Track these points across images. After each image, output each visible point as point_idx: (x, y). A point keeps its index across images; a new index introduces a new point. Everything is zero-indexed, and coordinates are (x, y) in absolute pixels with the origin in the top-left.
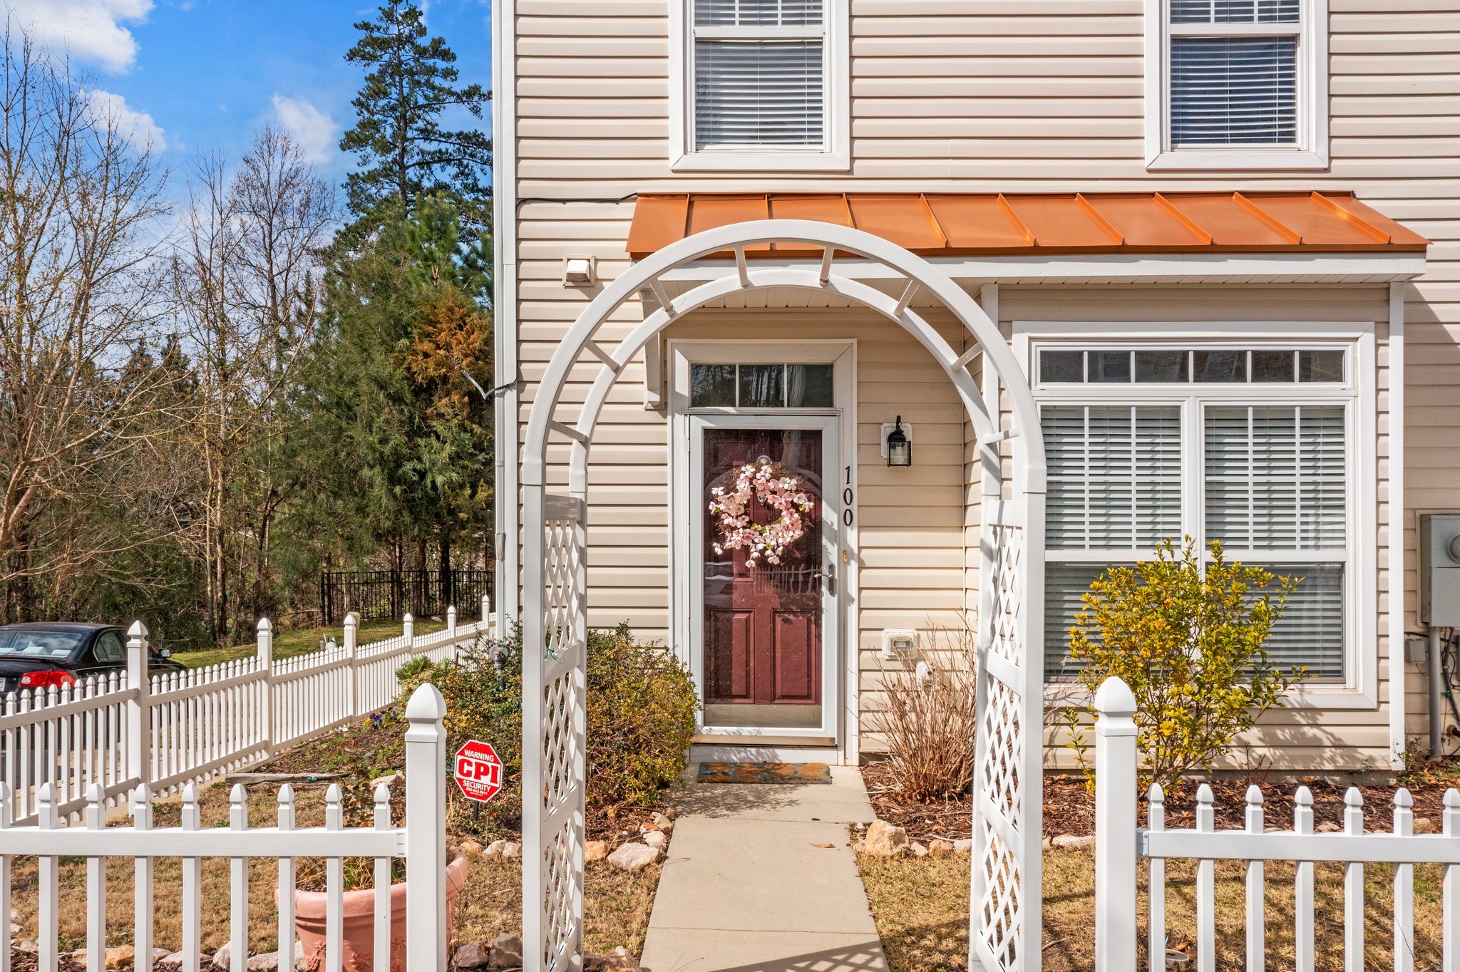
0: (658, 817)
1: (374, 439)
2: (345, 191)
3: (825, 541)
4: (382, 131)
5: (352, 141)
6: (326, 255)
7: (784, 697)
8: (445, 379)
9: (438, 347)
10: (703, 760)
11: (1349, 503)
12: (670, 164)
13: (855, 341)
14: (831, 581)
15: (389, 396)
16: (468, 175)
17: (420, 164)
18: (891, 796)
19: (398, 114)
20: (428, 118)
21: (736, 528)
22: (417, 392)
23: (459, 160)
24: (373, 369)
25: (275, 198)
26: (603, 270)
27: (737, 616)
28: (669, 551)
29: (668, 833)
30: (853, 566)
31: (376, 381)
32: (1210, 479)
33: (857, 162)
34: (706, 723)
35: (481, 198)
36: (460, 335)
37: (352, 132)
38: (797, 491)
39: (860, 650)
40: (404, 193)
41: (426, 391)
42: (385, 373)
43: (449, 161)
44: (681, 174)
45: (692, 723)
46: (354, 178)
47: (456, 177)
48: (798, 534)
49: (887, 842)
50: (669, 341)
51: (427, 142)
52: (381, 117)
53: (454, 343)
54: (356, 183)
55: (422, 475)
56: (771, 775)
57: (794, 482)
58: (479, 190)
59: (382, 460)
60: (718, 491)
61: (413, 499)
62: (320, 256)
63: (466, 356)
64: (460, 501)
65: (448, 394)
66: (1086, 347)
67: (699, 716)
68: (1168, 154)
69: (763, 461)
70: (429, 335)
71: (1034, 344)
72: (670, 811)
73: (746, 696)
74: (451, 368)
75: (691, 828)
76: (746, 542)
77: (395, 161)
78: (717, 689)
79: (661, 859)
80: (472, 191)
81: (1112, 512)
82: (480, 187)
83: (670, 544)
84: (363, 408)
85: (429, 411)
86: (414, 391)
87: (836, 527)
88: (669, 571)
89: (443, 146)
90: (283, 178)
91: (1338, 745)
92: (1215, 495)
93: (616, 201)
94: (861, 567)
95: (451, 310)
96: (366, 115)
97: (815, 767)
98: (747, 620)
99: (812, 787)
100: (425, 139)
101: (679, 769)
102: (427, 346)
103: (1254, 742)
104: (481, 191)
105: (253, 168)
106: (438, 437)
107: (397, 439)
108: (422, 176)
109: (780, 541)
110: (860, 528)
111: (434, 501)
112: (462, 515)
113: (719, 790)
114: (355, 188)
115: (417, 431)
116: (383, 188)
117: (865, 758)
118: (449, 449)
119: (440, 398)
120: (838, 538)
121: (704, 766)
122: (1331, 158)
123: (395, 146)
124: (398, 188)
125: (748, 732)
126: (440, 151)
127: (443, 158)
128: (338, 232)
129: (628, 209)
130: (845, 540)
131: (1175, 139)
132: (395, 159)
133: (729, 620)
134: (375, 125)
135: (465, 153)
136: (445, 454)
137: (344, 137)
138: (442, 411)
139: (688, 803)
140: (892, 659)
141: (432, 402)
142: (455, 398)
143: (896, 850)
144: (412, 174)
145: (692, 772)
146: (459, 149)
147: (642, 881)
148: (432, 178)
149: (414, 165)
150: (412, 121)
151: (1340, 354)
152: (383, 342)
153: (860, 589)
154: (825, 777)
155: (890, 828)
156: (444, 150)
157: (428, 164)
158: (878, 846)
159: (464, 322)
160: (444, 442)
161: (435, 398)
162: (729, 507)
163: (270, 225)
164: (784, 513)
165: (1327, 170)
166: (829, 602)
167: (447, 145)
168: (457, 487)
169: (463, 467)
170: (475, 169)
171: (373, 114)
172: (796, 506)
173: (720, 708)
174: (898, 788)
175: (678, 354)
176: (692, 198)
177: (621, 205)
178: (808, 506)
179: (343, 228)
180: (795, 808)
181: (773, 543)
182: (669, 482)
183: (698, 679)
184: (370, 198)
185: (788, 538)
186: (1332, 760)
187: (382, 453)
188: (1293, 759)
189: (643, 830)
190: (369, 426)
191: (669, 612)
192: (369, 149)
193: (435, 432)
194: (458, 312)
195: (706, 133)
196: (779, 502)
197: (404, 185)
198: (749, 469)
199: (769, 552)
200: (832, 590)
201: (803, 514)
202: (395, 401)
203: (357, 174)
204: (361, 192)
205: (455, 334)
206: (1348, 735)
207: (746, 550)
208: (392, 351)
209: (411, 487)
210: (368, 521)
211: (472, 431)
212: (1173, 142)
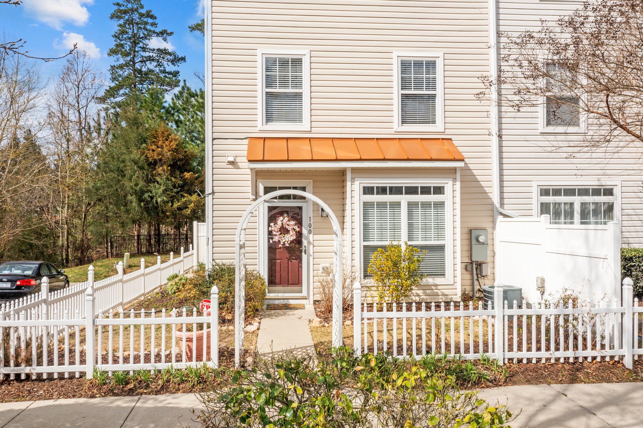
0: (256, 319)
1: (132, 184)
2: (109, 72)
3: (303, 240)
4: (125, 48)
5: (113, 52)
6: (102, 100)
7: (291, 284)
8: (160, 160)
9: (158, 147)
10: (268, 303)
11: (446, 228)
12: (258, 128)
13: (312, 180)
14: (305, 250)
15: (139, 167)
16: (161, 66)
17: (141, 62)
18: (321, 312)
19: (132, 41)
20: (144, 42)
21: (276, 235)
22: (150, 164)
23: (158, 60)
24: (132, 156)
25: (80, 77)
26: (238, 159)
27: (278, 261)
28: (257, 242)
29: (259, 323)
30: (311, 246)
31: (133, 161)
32: (409, 221)
33: (312, 128)
34: (268, 293)
35: (167, 76)
36: (167, 143)
37: (112, 49)
38: (295, 225)
39: (314, 270)
40: (134, 73)
41: (153, 164)
42: (137, 158)
43: (153, 60)
44: (261, 131)
45: (265, 293)
46: (113, 67)
47: (156, 66)
48: (295, 237)
49: (318, 323)
50: (258, 180)
51: (144, 52)
52: (125, 42)
53: (164, 146)
54: (114, 69)
55: (152, 198)
56: (287, 307)
57: (294, 222)
58: (166, 72)
59: (136, 193)
60: (272, 224)
61: (148, 207)
62: (99, 100)
63: (169, 151)
64: (167, 208)
65: (162, 166)
66: (375, 185)
67: (267, 290)
68: (400, 127)
69: (285, 216)
70: (154, 142)
71: (361, 184)
72: (259, 317)
73: (280, 284)
74: (163, 155)
75: (266, 322)
76: (279, 239)
77: (130, 60)
78: (272, 282)
79: (258, 329)
80: (164, 73)
81: (383, 231)
82: (167, 71)
83: (258, 240)
84: (128, 172)
85: (154, 172)
86: (148, 164)
87: (306, 235)
88: (257, 248)
89: (151, 54)
90: (84, 68)
91: (444, 295)
92: (411, 226)
93: (242, 139)
94: (314, 246)
95: (163, 133)
96: (119, 41)
97: (300, 305)
98: (281, 262)
99: (299, 310)
100: (143, 51)
101: (262, 306)
102: (154, 147)
103: (421, 294)
104: (167, 73)
105: (71, 64)
106: (158, 183)
107: (141, 183)
108: (142, 66)
109: (289, 239)
110: (313, 235)
111: (156, 208)
112: (168, 213)
113: (273, 312)
114: (114, 71)
115: (150, 180)
116: (125, 71)
117: (315, 302)
118: (163, 188)
119: (159, 167)
120: (307, 238)
121: (268, 305)
122: (445, 129)
123: (130, 54)
124: (132, 72)
125: (280, 295)
126: (150, 56)
127: (151, 59)
128: (106, 90)
129: (246, 142)
130: (309, 238)
131: (403, 122)
132: (131, 59)
133: (276, 262)
134: (122, 46)
135: (160, 57)
136: (161, 190)
137: (109, 51)
138: (160, 172)
139: (264, 315)
140: (322, 273)
141: (155, 169)
142: (165, 167)
143: (320, 325)
144: (138, 66)
145: (265, 307)
146: (157, 55)
147: (254, 334)
148: (146, 67)
149: (139, 62)
150: (138, 43)
151: (443, 187)
152: (136, 145)
153: (313, 252)
154: (303, 308)
155: (319, 320)
156: (151, 56)
157: (145, 61)
158: (316, 324)
159: (168, 138)
160: (161, 185)
161: (157, 167)
162: (275, 228)
163: (78, 88)
164: (291, 231)
165: (444, 132)
166: (304, 257)
167: (153, 54)
168: (165, 203)
169: (168, 194)
170: (164, 63)
171: (121, 41)
172: (294, 229)
173: (272, 288)
174: (323, 309)
175: (260, 184)
176: (265, 139)
177: (244, 140)
178: (298, 229)
179: (108, 88)
180: (294, 316)
181: (287, 240)
182: (258, 222)
183: (266, 280)
184: (120, 76)
185: (291, 239)
186: (442, 298)
187: (136, 190)
188: (431, 299)
189: (252, 322)
190: (130, 179)
191: (257, 260)
192: (119, 55)
193: (157, 181)
194: (166, 134)
195: (269, 118)
196: (289, 228)
197: (135, 70)
198: (281, 218)
199: (286, 243)
200: (305, 253)
201: (296, 232)
202: (141, 169)
203: (114, 66)
204: (116, 73)
205: (165, 142)
206: (446, 292)
207: (279, 241)
208: (140, 148)
209: (147, 203)
210: (130, 216)
211: (171, 180)
212: (402, 123)
